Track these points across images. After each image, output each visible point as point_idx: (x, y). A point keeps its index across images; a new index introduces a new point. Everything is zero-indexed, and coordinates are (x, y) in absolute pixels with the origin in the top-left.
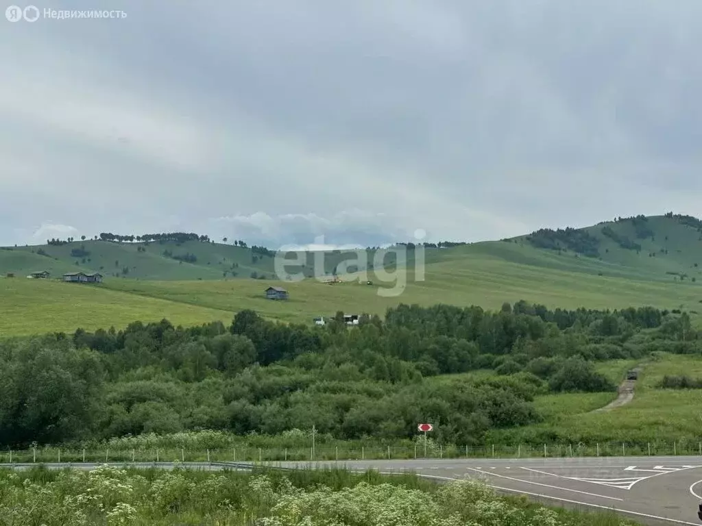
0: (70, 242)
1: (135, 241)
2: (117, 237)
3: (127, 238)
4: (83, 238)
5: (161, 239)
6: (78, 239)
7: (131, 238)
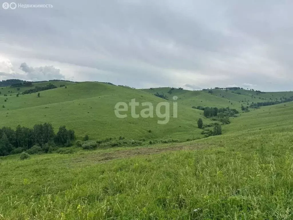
0: (208, 89)
1: (224, 89)
2: (219, 88)
3: (221, 89)
4: (211, 88)
5: (231, 89)
6: (210, 89)
7: (223, 89)
